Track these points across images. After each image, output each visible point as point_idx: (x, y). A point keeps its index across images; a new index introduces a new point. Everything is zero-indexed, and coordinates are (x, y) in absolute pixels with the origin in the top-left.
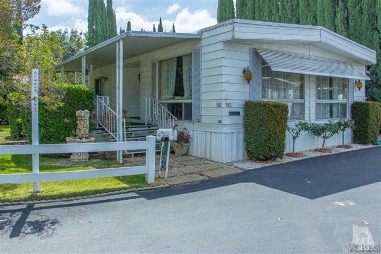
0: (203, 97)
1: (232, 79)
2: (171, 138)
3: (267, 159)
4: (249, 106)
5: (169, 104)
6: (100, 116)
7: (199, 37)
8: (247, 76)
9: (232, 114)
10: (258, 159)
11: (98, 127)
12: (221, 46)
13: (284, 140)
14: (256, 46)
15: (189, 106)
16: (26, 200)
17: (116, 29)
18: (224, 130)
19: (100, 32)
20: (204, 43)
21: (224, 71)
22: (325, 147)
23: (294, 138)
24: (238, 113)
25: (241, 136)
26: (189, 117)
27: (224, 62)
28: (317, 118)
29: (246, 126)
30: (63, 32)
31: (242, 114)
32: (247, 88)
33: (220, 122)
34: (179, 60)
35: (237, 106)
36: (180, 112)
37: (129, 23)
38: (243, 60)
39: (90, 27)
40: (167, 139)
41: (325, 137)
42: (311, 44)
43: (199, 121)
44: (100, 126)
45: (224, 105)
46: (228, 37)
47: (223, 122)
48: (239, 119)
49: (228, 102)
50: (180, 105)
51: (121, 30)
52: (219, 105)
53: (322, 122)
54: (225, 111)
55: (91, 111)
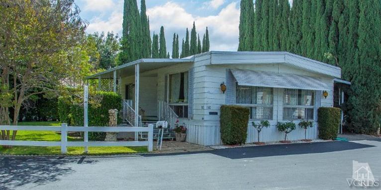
0: (195, 102)
1: (212, 91)
2: (163, 126)
3: (233, 144)
4: (223, 108)
5: (175, 106)
6: (126, 115)
7: (192, 61)
8: (223, 88)
9: (211, 113)
10: (227, 144)
11: (124, 122)
12: (204, 68)
13: (246, 131)
14: (231, 68)
15: (186, 107)
16: (81, 155)
17: (149, 34)
18: (205, 124)
19: (134, 38)
20: (196, 65)
21: (206, 85)
22: (287, 140)
23: (259, 132)
24: (216, 113)
25: (218, 129)
26: (186, 116)
27: (206, 79)
28: (284, 119)
29: (221, 122)
30: (99, 36)
31: (219, 114)
32: (224, 96)
33: (203, 119)
34: (182, 74)
35: (215, 108)
36: (182, 112)
37: (162, 28)
38: (221, 77)
39: (125, 32)
40: (161, 127)
41: (287, 132)
42: (279, 65)
43: (192, 119)
44: (125, 120)
45: (205, 108)
46: (208, 63)
47: (205, 119)
48: (217, 117)
49: (209, 105)
50: (181, 107)
51: (154, 35)
52: (203, 107)
53: (285, 122)
54: (207, 112)
55: (119, 110)
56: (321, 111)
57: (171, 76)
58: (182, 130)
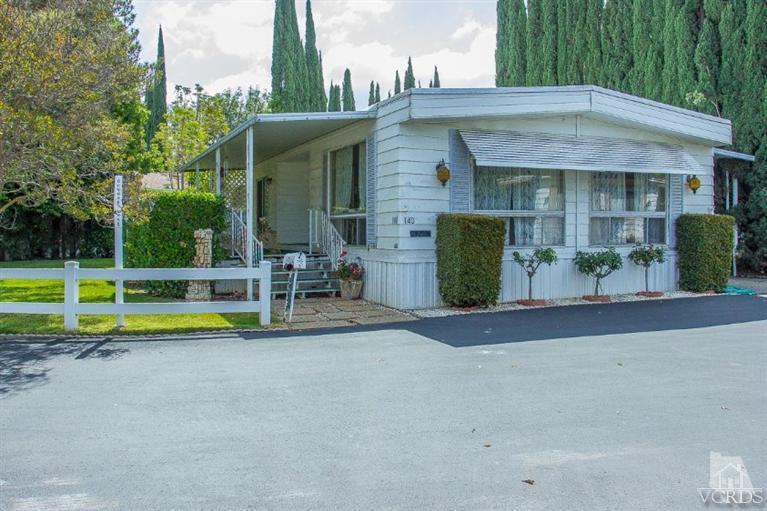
0: (380, 208)
1: (415, 181)
3: (464, 305)
4: (442, 220)
5: (345, 220)
6: (236, 240)
7: (372, 116)
8: (442, 175)
9: (414, 234)
10: (453, 305)
11: (233, 256)
12: (396, 130)
14: (461, 127)
15: (363, 221)
17: (322, 85)
18: (401, 258)
19: (292, 93)
20: (380, 124)
21: (402, 168)
22: (600, 294)
23: (530, 275)
24: (428, 234)
25: (434, 269)
26: (363, 242)
27: (402, 155)
28: (592, 243)
29: (439, 252)
30: (233, 94)
31: (434, 234)
32: (445, 194)
33: (396, 246)
34: (356, 149)
35: (425, 221)
36: (355, 232)
37: (347, 73)
38: (439, 149)
39: (275, 84)
40: (290, 267)
41: (599, 276)
42: (578, 116)
43: (375, 247)
44: (236, 254)
45: (401, 221)
46: (403, 116)
47: (400, 247)
48: (430, 243)
49: (408, 215)
50: (353, 220)
51: (332, 86)
52: (395, 220)
53: (595, 250)
54: (404, 231)
55: (217, 231)
56: (684, 223)
57: (334, 153)
58: (354, 273)
